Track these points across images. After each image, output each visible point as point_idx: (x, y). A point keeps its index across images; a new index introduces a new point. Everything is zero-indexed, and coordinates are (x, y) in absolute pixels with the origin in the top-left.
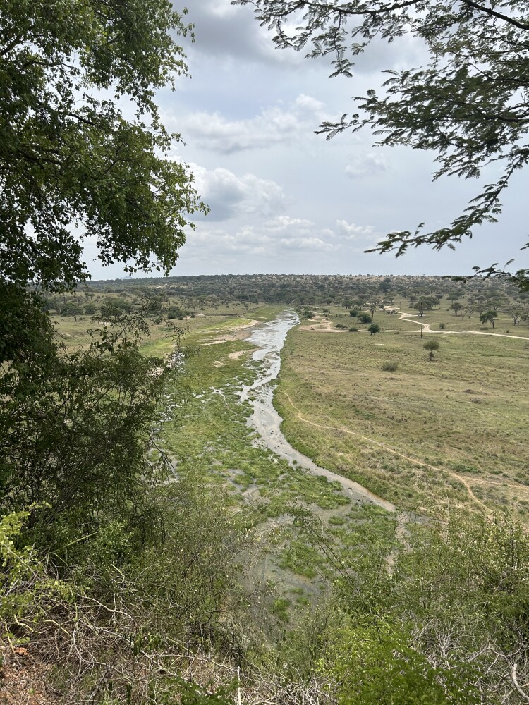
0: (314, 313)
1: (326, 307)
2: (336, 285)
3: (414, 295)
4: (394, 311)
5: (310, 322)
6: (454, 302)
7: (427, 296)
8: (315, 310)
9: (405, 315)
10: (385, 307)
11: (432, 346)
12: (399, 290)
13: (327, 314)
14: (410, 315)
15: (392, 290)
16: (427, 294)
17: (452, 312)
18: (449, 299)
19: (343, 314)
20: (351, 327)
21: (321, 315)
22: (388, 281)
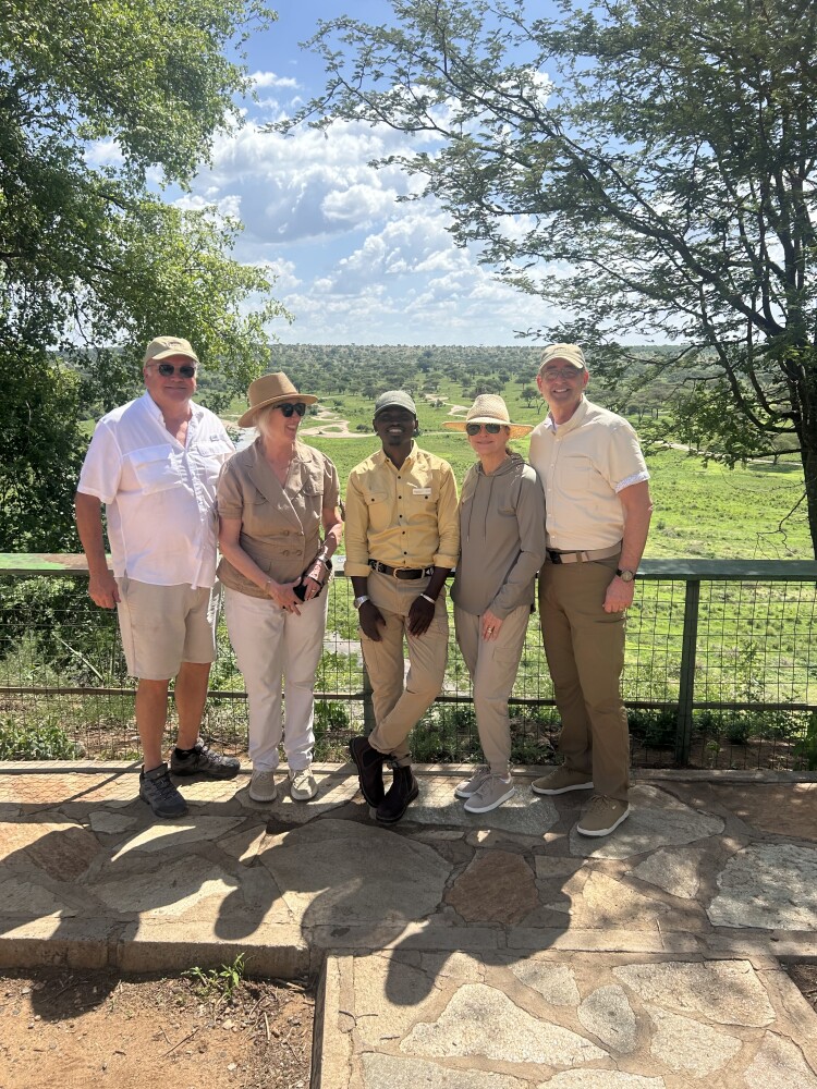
0: (321, 407)
1: (338, 398)
2: (351, 361)
3: (467, 376)
4: (440, 403)
5: (315, 421)
6: (526, 386)
7: (486, 378)
8: (321, 401)
9: (456, 408)
10: (428, 396)
12: (446, 370)
13: (340, 408)
15: (435, 369)
16: (487, 374)
17: (523, 402)
18: (518, 382)
19: (365, 408)
21: (332, 410)
22: (428, 354)
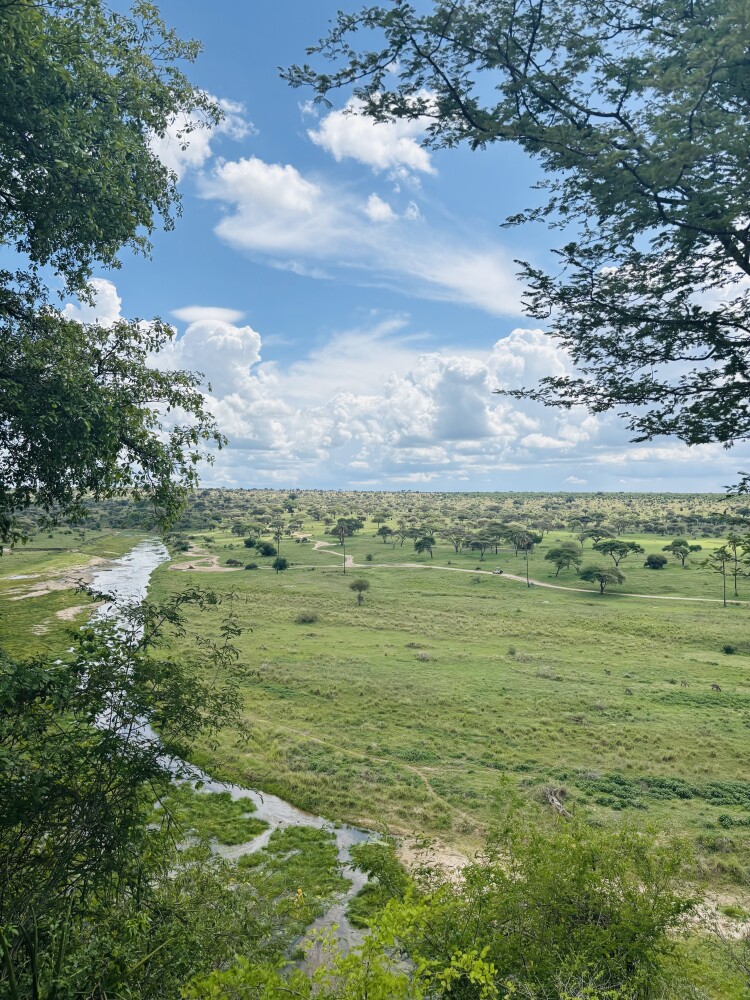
0: (192, 543)
1: (209, 534)
2: (221, 502)
3: (329, 516)
4: (305, 539)
5: (186, 557)
6: (381, 525)
7: (346, 518)
8: (192, 538)
9: (320, 544)
10: (293, 533)
11: (360, 586)
12: (310, 511)
13: (210, 544)
14: (328, 544)
15: (300, 510)
16: (346, 514)
17: (380, 538)
18: (374, 521)
19: (235, 544)
20: (248, 562)
21: (203, 546)
22: (293, 497)
